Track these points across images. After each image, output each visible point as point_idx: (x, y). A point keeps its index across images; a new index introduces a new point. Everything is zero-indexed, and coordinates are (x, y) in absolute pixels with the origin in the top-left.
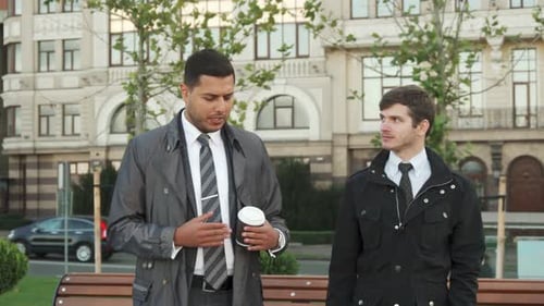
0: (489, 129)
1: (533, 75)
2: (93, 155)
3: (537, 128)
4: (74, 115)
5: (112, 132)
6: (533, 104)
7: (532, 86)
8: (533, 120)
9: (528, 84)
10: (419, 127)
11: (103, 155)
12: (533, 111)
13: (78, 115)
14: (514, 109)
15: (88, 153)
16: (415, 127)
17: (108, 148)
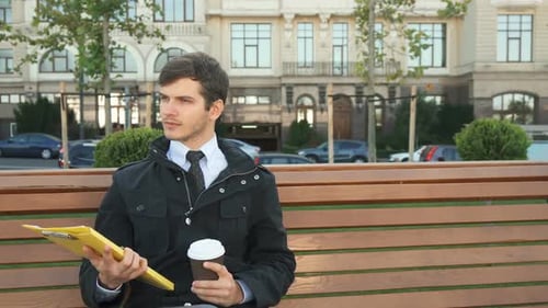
0: (319, 76)
1: (345, 41)
2: (27, 89)
3: (348, 76)
4: (7, 58)
5: (40, 72)
6: (345, 60)
7: (345, 48)
8: (345, 71)
9: (342, 46)
10: (212, 109)
11: (34, 89)
12: (345, 64)
13: (11, 58)
14: (333, 63)
15: (23, 87)
16: (208, 109)
17: (39, 83)
